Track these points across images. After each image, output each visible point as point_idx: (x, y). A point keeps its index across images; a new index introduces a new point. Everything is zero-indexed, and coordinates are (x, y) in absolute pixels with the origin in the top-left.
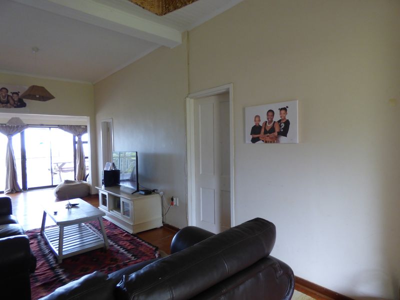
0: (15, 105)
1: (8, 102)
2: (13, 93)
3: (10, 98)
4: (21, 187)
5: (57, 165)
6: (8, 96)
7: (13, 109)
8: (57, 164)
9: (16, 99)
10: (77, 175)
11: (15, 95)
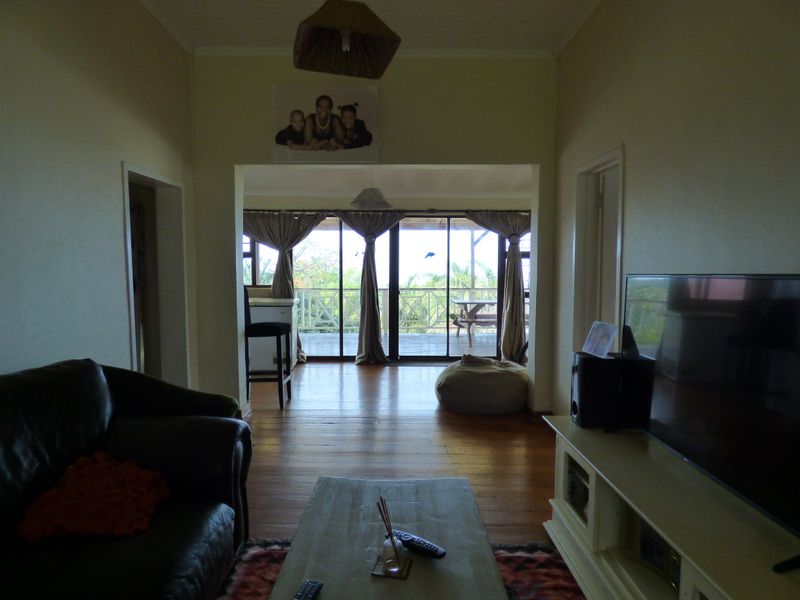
0: (347, 142)
1: (331, 134)
2: (344, 109)
3: (336, 123)
4: (387, 353)
5: (466, 309)
6: (333, 116)
7: (342, 152)
8: (465, 304)
9: (349, 126)
10: (502, 339)
11: (348, 114)
